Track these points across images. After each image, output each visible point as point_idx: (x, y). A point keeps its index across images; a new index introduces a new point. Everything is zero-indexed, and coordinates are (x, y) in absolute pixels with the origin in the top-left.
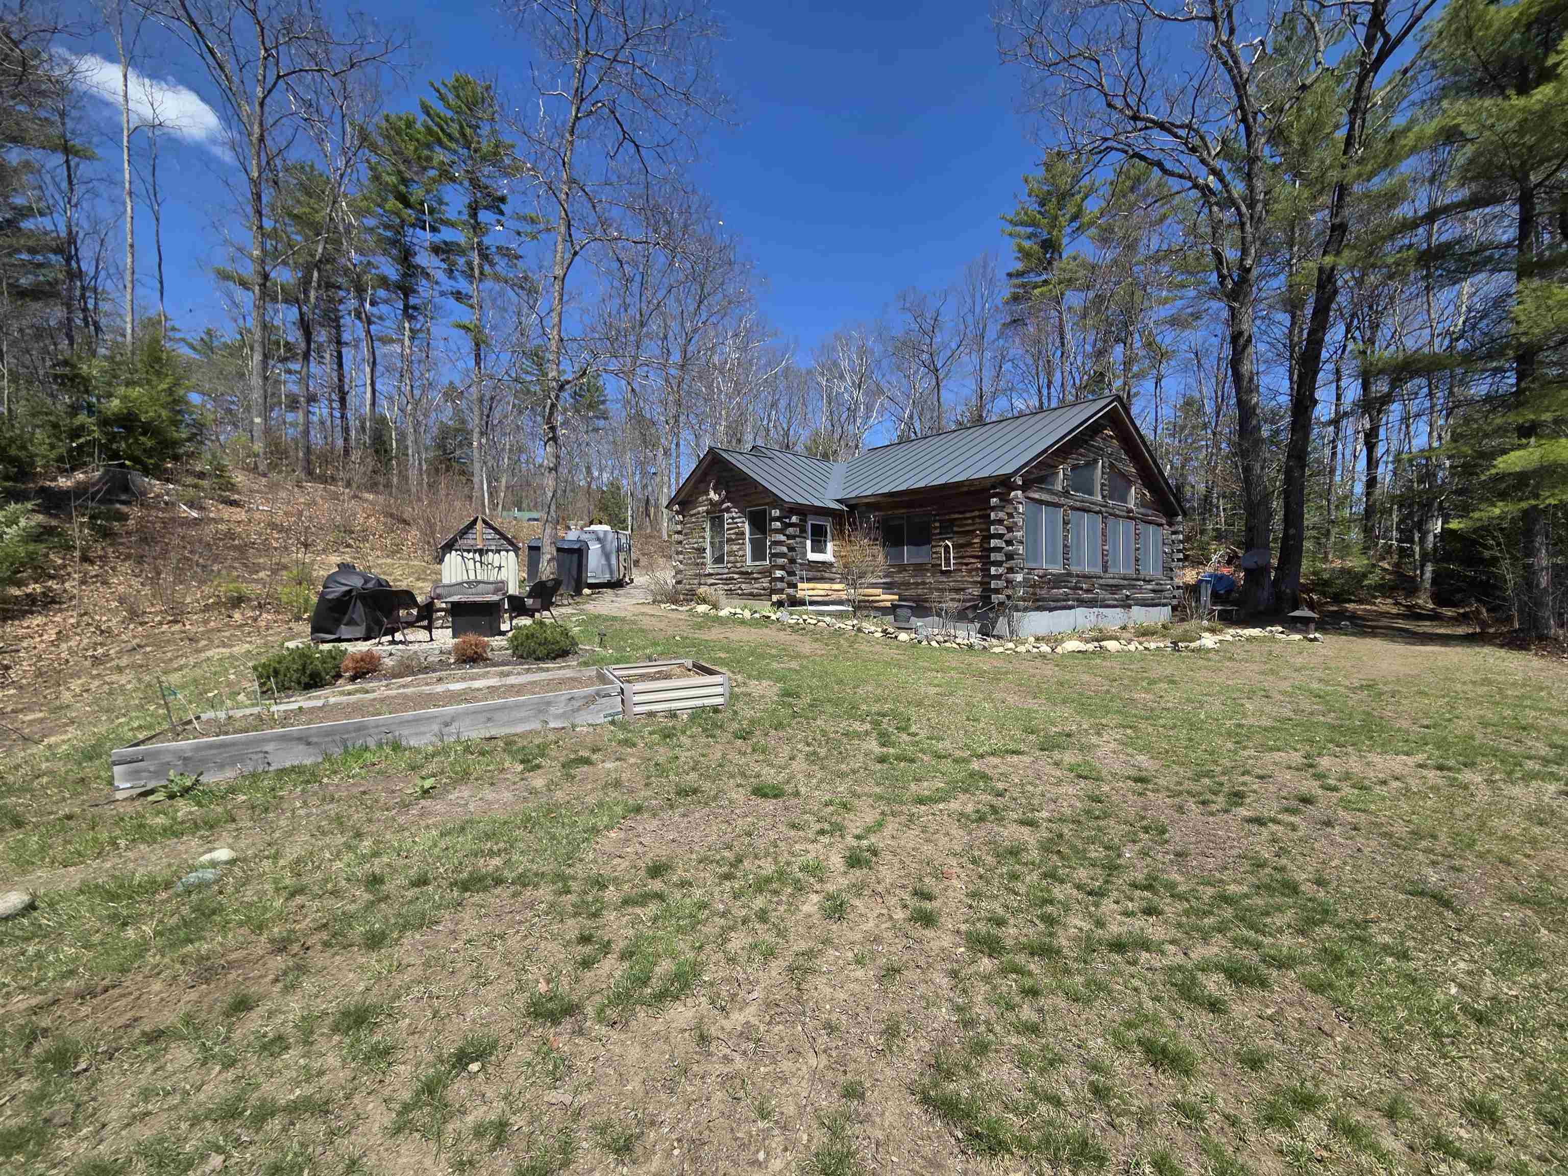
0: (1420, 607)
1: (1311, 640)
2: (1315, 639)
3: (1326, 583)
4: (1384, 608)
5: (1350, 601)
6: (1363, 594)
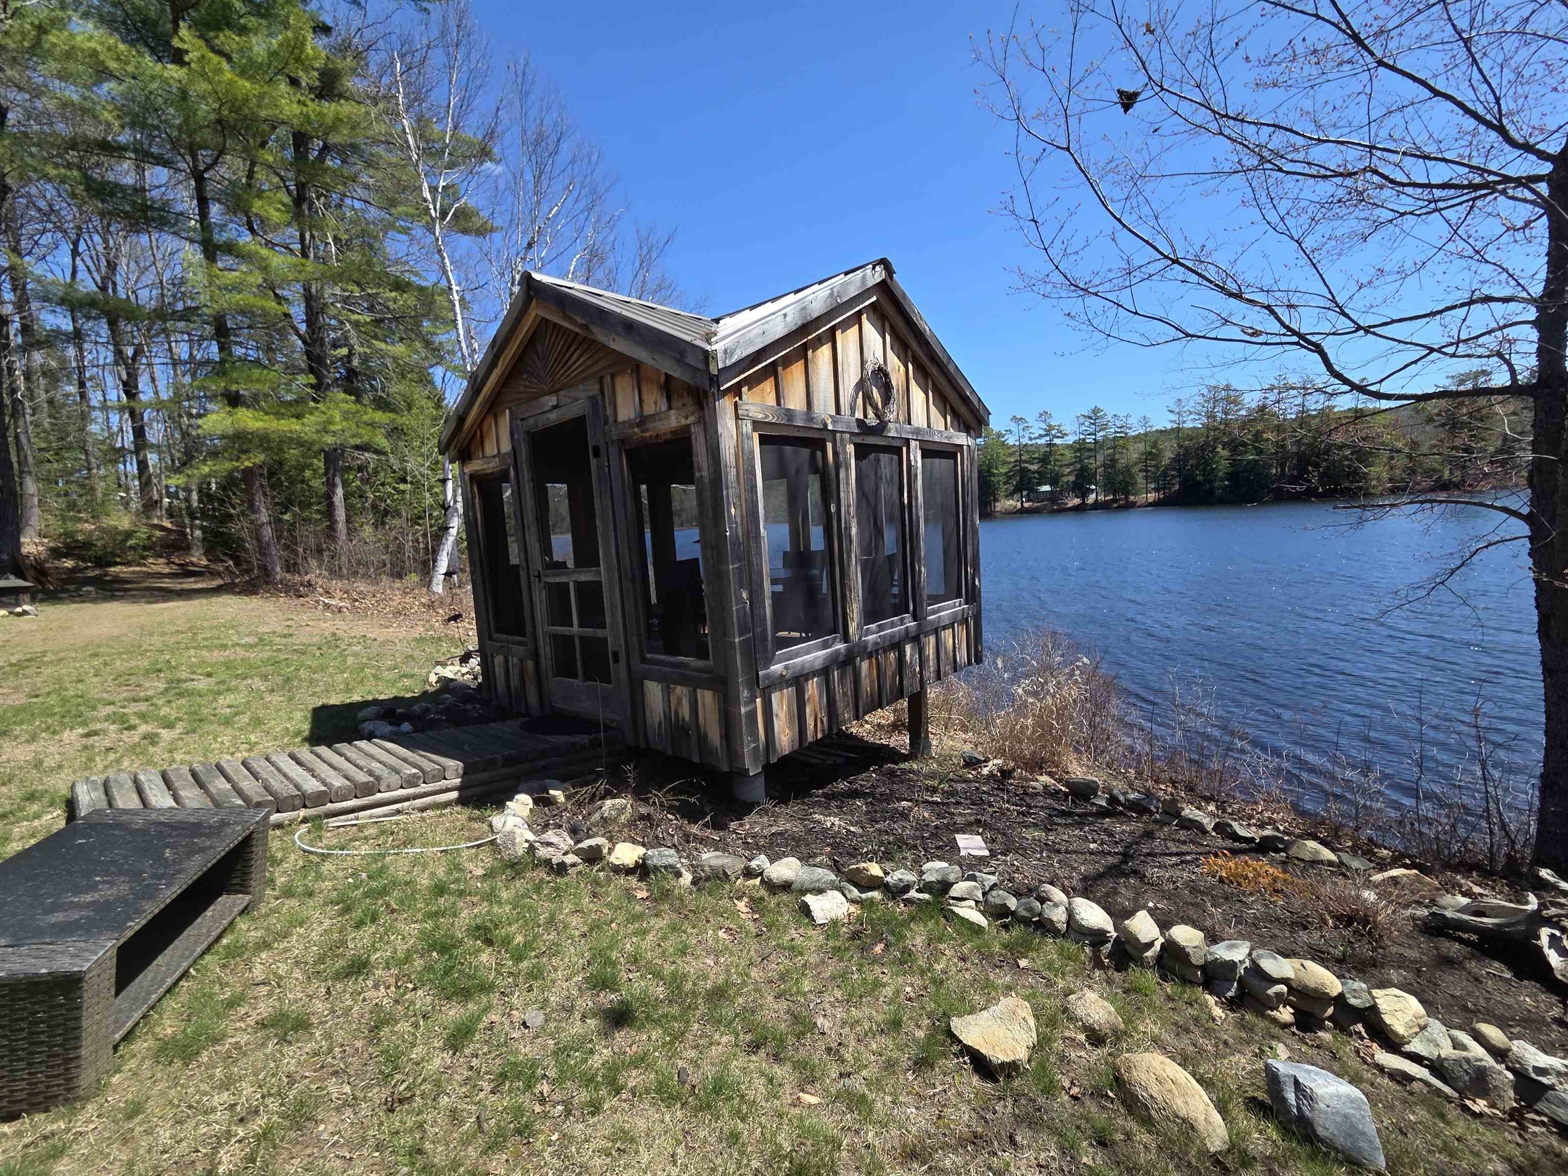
0: (193, 564)
1: (19, 615)
2: (25, 613)
3: (87, 545)
4: (155, 569)
5: (117, 564)
6: (130, 556)
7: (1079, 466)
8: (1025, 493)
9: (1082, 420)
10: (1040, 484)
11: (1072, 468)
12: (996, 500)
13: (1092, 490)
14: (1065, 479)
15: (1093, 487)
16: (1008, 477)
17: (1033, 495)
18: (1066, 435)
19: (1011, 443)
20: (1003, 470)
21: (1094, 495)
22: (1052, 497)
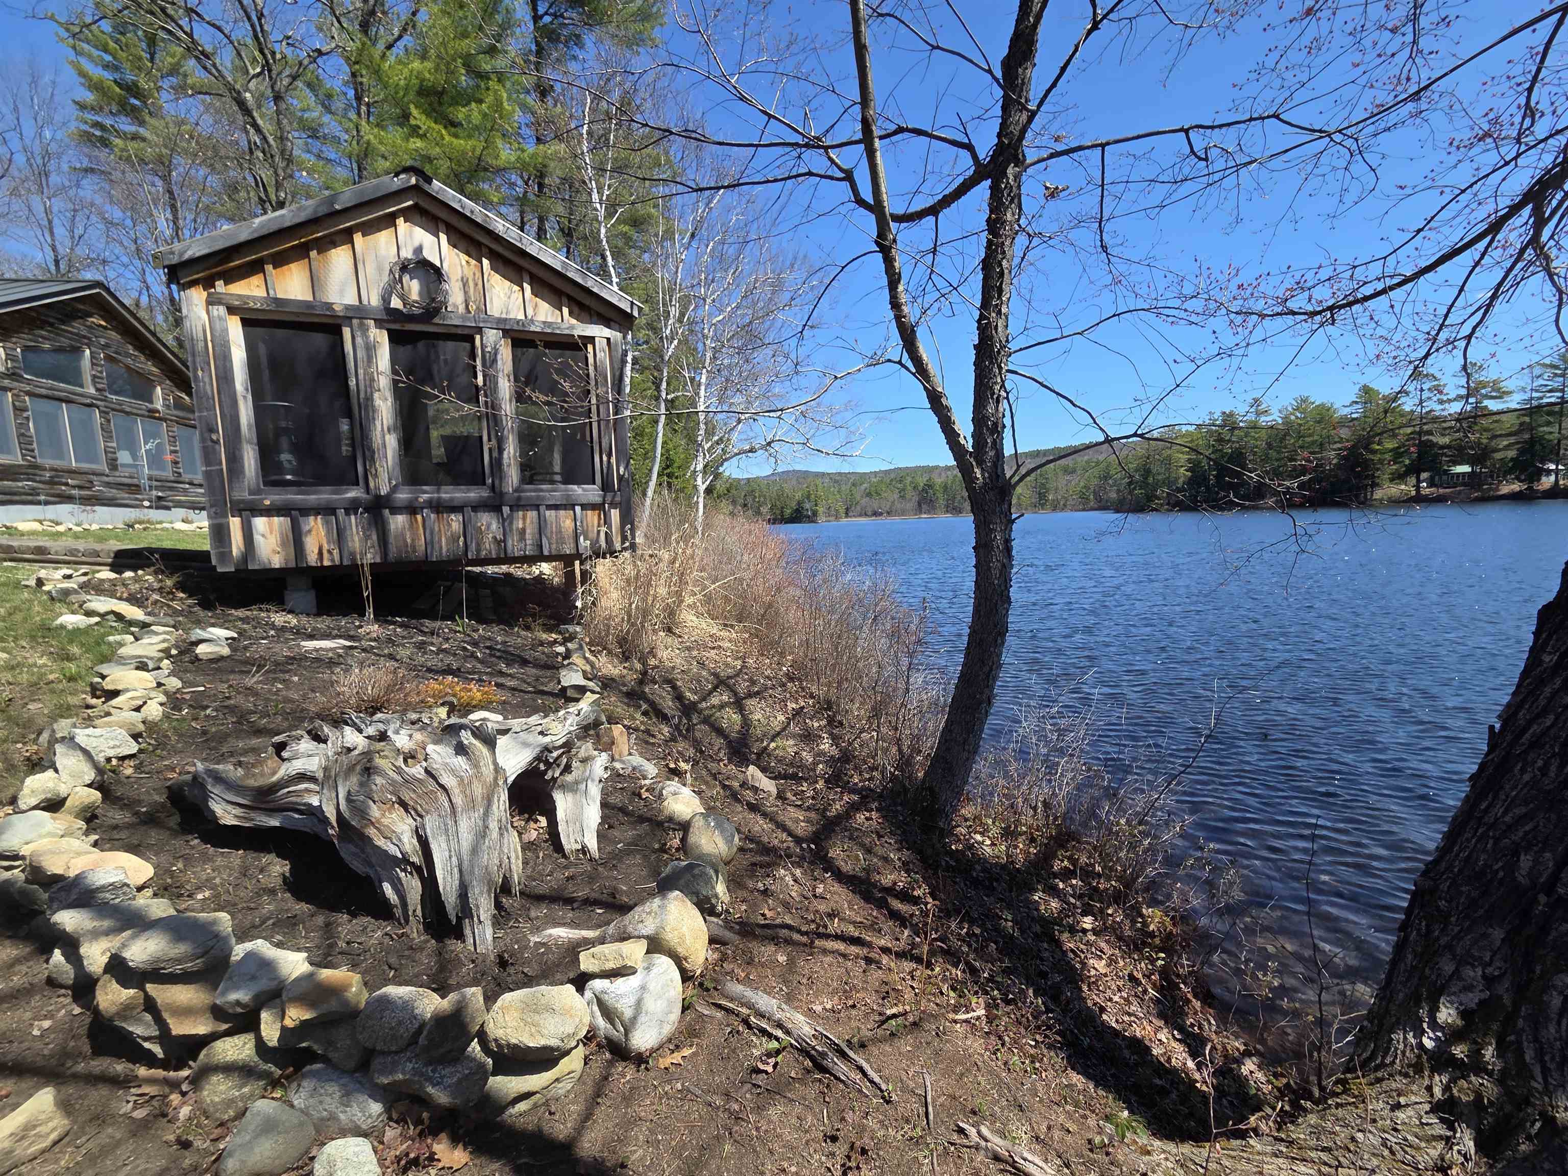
7: (1527, 436)
8: (1424, 475)
9: (1537, 371)
10: (1456, 463)
11: (1512, 440)
12: (1375, 485)
13: (1549, 472)
14: (1498, 456)
15: (1552, 467)
16: (1397, 454)
17: (1440, 477)
18: (1509, 393)
19: (1407, 408)
20: (1390, 445)
21: (1552, 478)
22: (1471, 480)
